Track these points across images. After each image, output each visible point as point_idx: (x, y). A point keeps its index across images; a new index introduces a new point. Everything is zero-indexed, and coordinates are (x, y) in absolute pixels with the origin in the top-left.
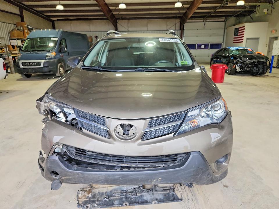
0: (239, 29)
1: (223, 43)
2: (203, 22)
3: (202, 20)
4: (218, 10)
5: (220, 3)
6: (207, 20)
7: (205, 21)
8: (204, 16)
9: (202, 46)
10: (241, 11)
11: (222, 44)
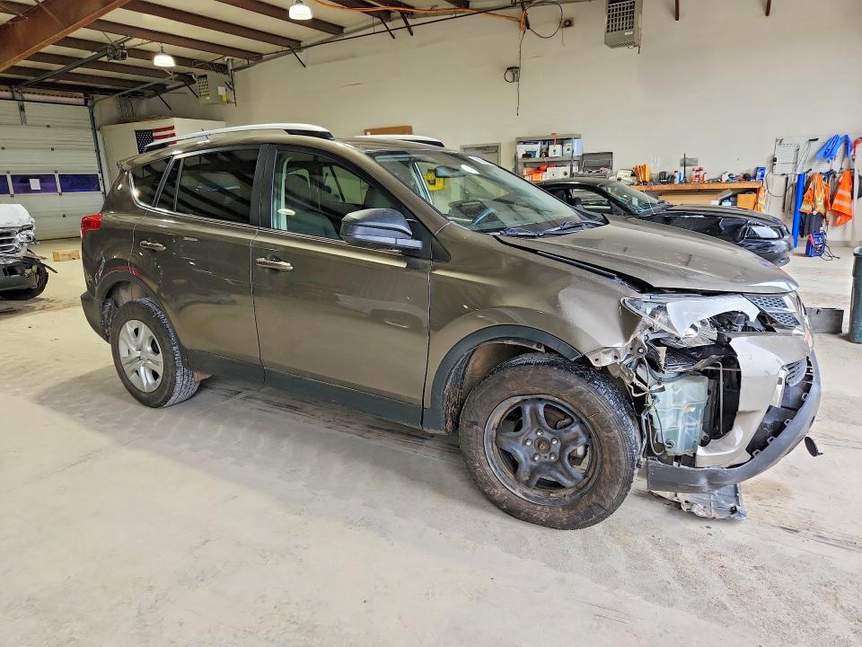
0: (154, 134)
1: (101, 172)
2: (13, 99)
3: (8, 94)
4: (79, 70)
5: (93, 51)
6: (27, 96)
7: (17, 96)
8: (18, 79)
9: (32, 181)
10: (144, 83)
11: (100, 175)
